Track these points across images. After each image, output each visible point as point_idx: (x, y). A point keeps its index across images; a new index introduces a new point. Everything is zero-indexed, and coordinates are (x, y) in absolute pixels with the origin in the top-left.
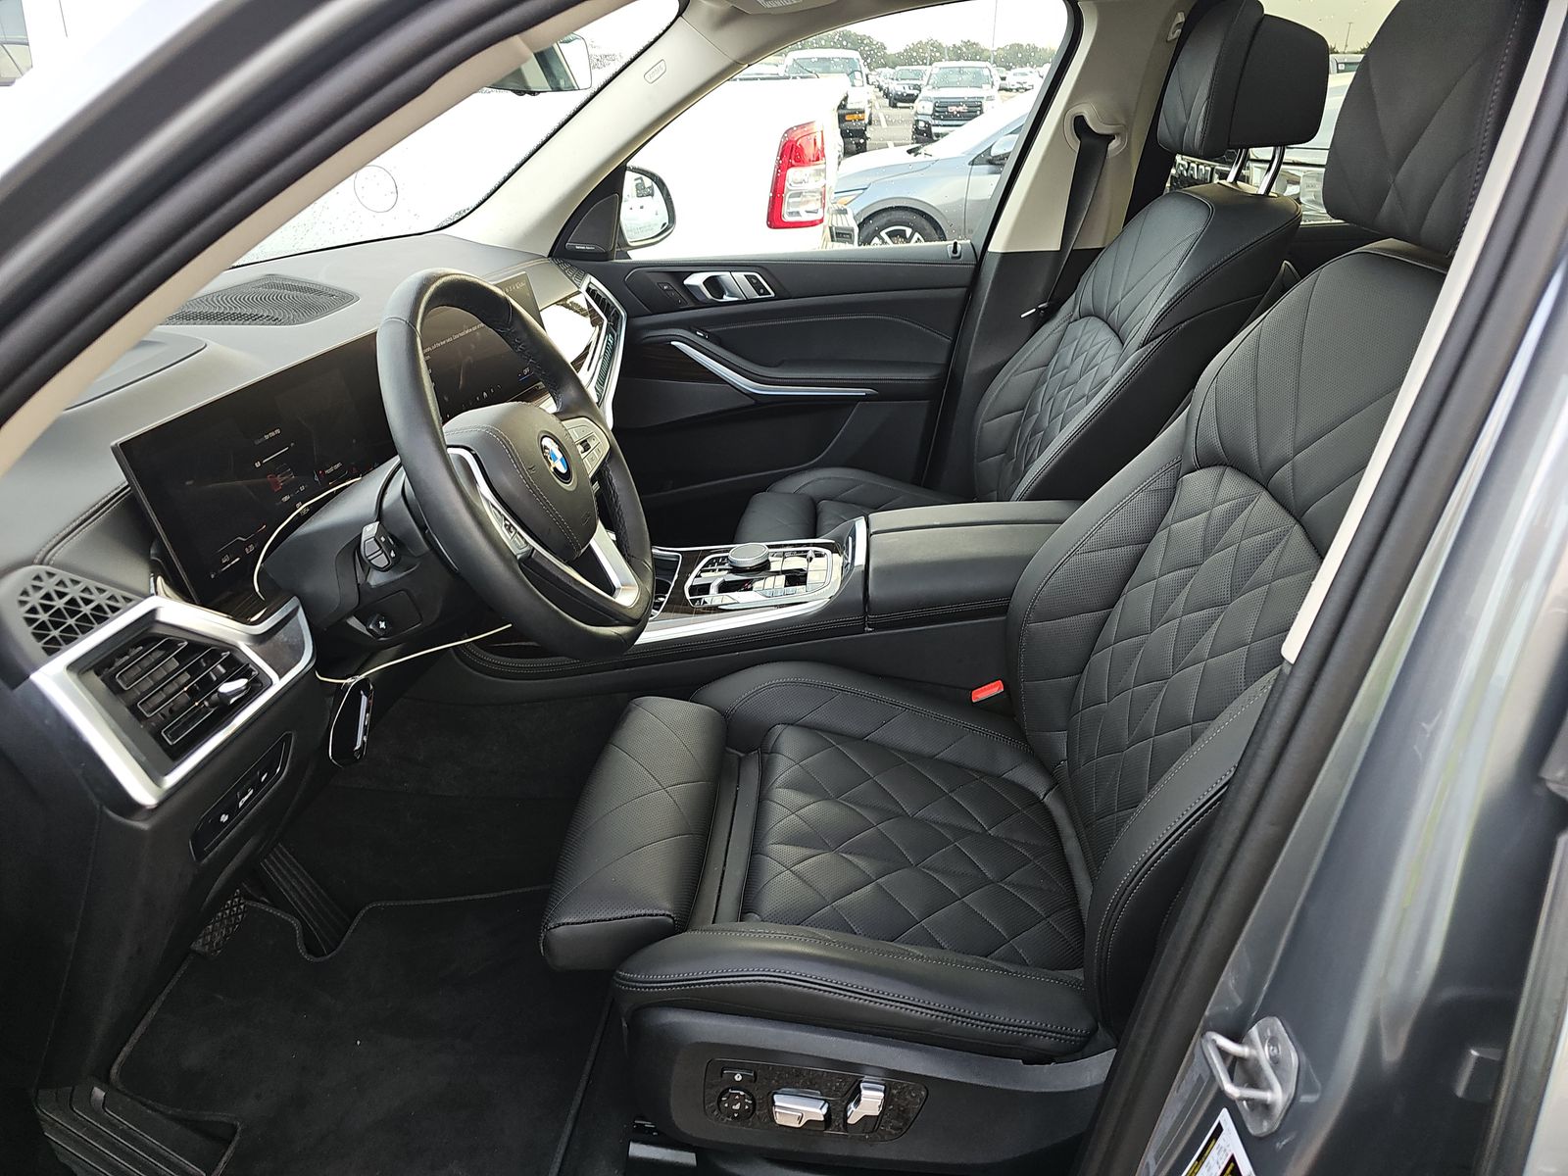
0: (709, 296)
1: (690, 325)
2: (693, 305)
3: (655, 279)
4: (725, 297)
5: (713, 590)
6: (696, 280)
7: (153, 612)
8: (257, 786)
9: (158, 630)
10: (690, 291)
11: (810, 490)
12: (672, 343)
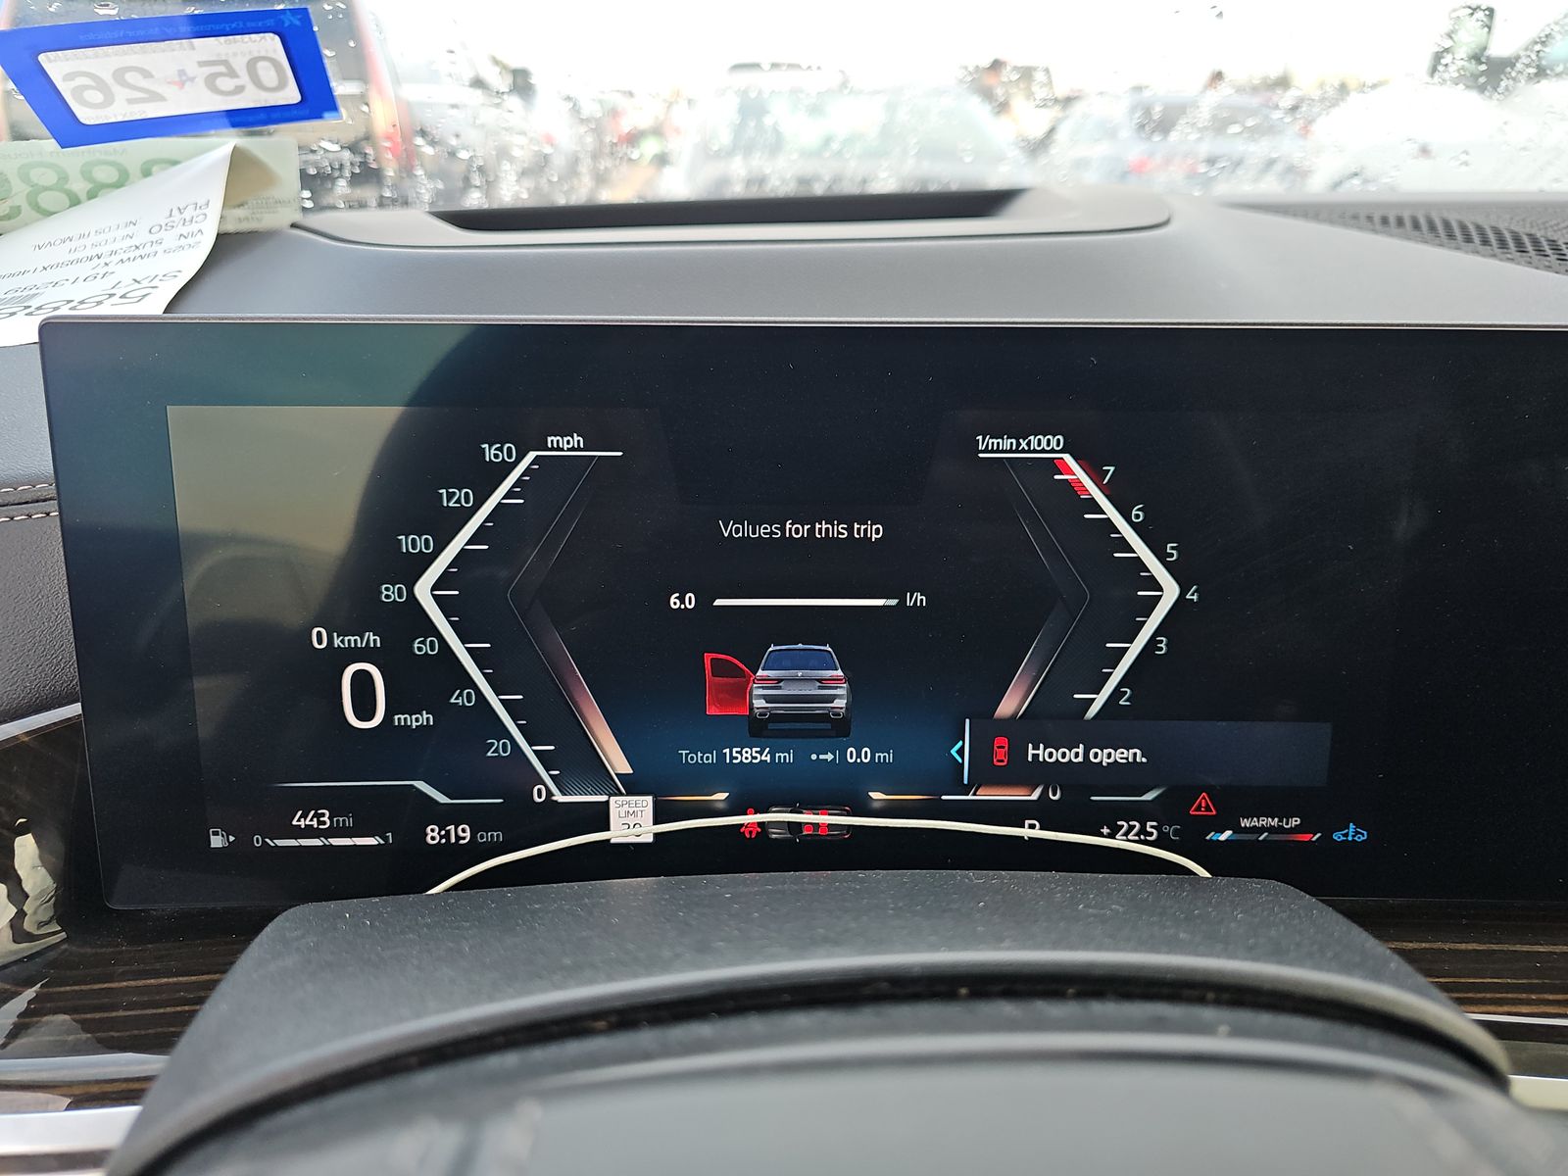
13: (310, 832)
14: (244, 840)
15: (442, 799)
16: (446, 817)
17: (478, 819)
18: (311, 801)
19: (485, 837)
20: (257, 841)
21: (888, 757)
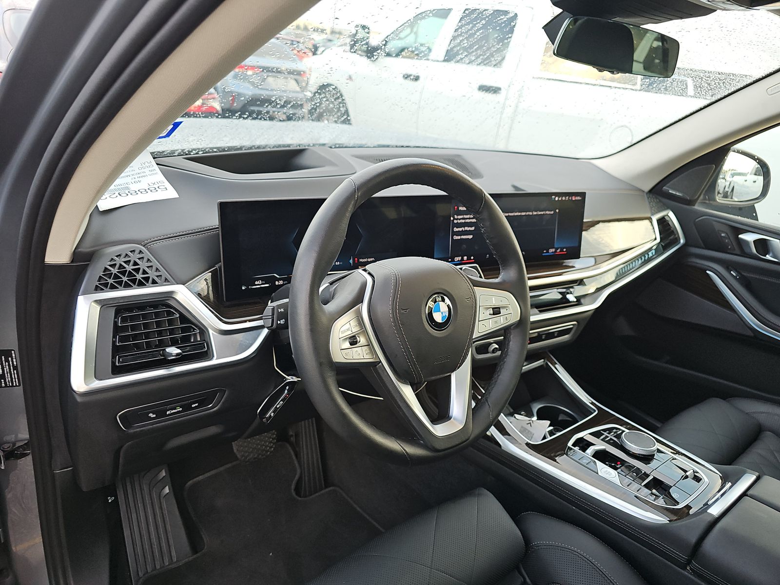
0: (754, 251)
1: (728, 266)
2: (739, 253)
3: (717, 227)
4: (767, 256)
5: (590, 451)
6: (749, 237)
7: (172, 292)
8: (187, 408)
9: (172, 303)
10: (742, 244)
11: (762, 419)
12: (708, 272)
13: (258, 285)
14: (248, 287)
15: (278, 277)
16: (278, 280)
17: (283, 279)
18: (258, 279)
19: (285, 283)
20: (250, 287)
21: (341, 263)
